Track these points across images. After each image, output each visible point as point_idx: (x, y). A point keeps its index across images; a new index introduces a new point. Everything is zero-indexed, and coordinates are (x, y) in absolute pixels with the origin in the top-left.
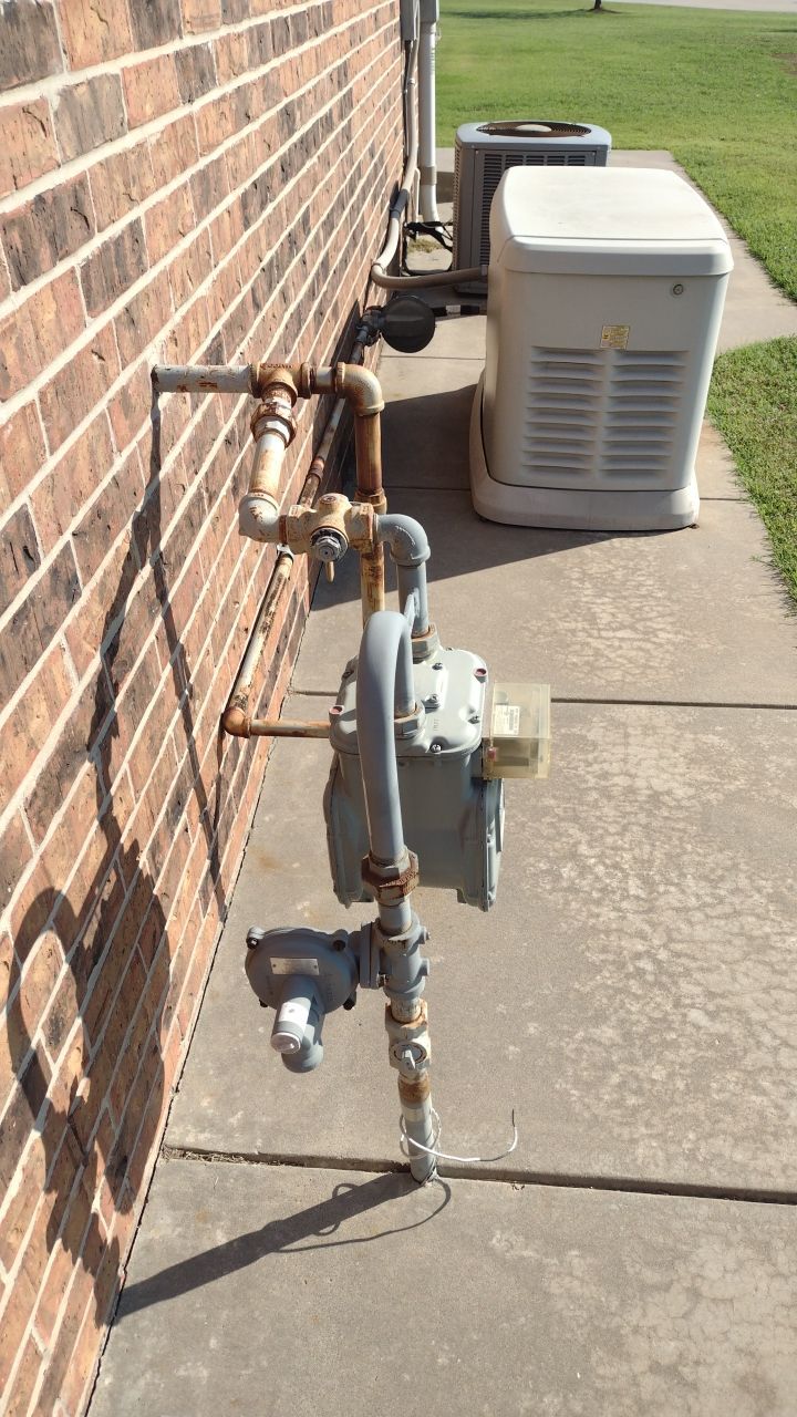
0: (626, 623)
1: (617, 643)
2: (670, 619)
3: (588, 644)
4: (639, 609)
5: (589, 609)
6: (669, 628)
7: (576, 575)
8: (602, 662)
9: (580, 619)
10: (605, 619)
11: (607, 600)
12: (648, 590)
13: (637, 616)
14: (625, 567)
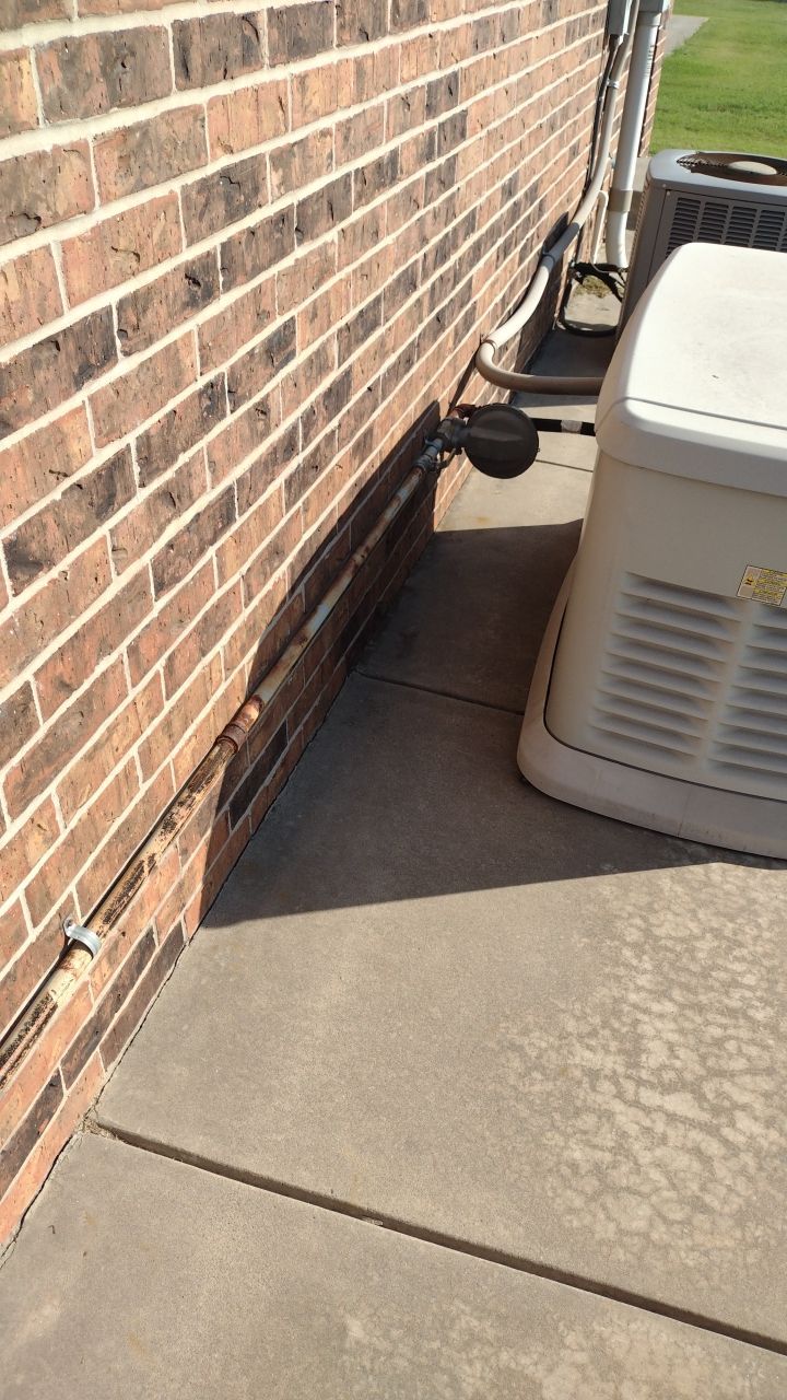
0: (688, 1077)
1: (660, 1127)
2: (766, 1084)
3: (608, 1115)
4: (719, 1043)
5: (636, 1022)
6: (759, 1106)
7: (633, 935)
8: (622, 1175)
9: (613, 1046)
10: (656, 1055)
11: (669, 1007)
12: (743, 999)
13: (711, 1062)
14: (717, 934)
